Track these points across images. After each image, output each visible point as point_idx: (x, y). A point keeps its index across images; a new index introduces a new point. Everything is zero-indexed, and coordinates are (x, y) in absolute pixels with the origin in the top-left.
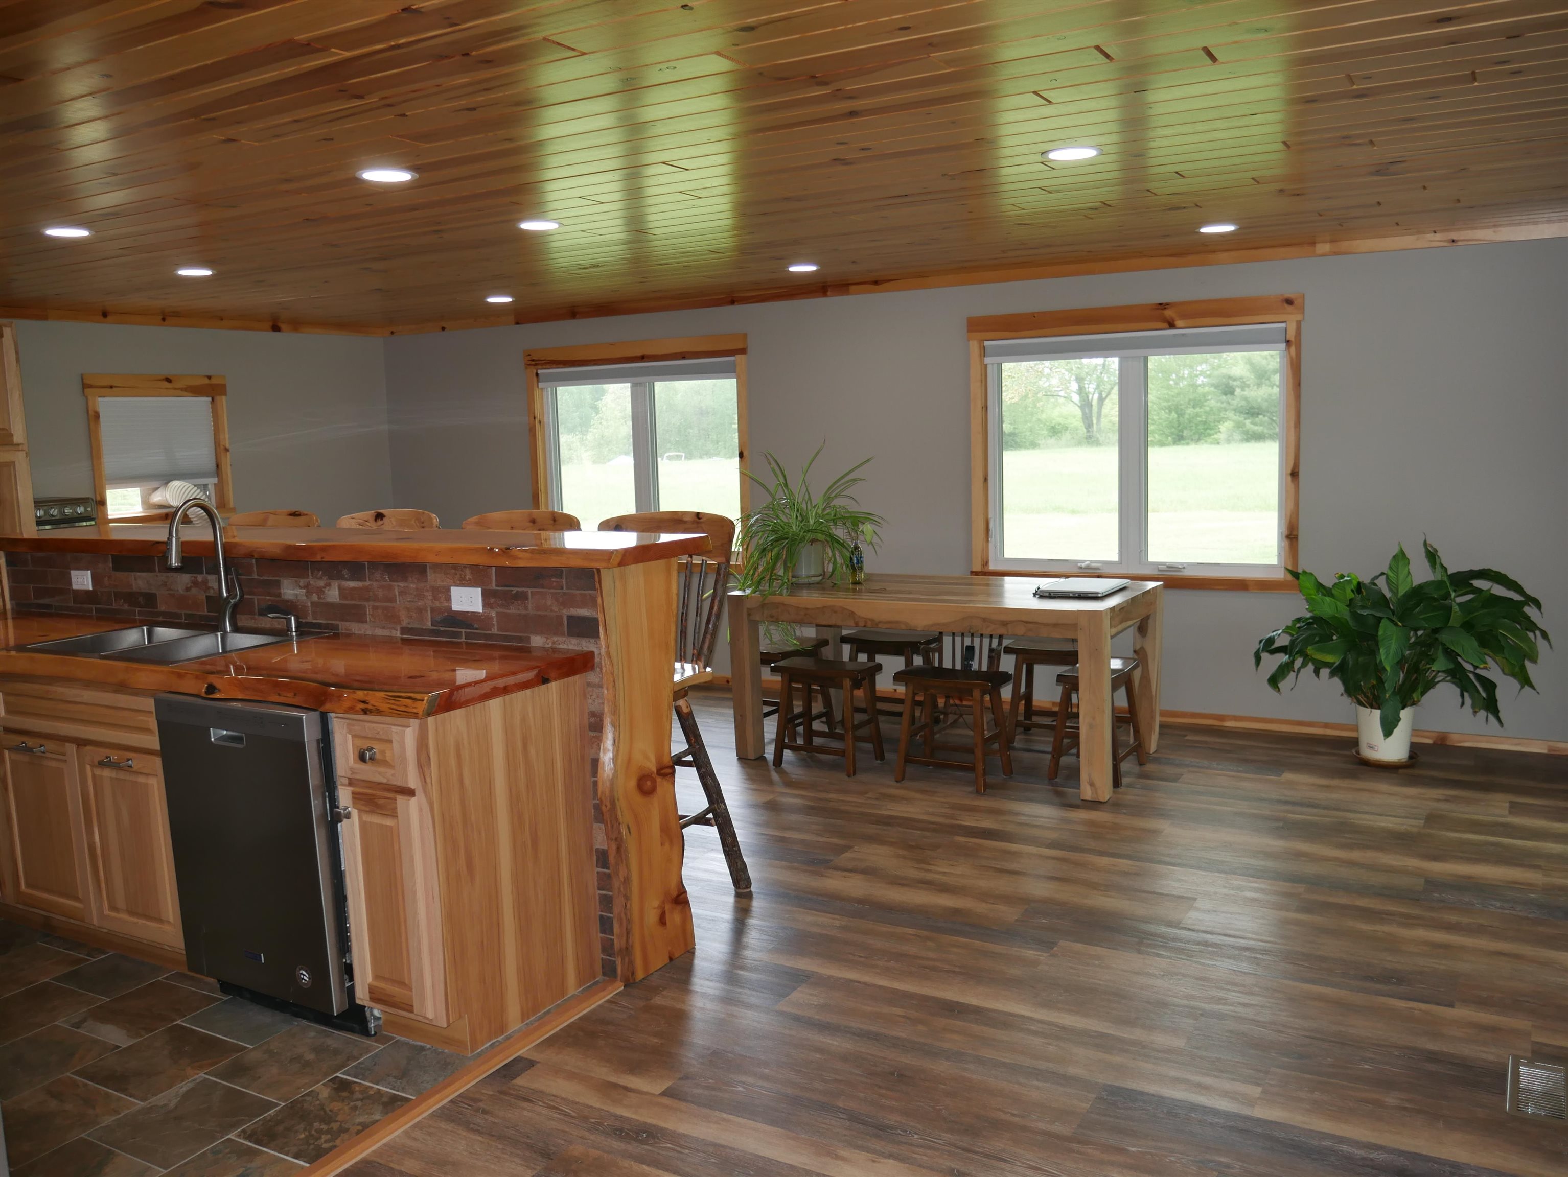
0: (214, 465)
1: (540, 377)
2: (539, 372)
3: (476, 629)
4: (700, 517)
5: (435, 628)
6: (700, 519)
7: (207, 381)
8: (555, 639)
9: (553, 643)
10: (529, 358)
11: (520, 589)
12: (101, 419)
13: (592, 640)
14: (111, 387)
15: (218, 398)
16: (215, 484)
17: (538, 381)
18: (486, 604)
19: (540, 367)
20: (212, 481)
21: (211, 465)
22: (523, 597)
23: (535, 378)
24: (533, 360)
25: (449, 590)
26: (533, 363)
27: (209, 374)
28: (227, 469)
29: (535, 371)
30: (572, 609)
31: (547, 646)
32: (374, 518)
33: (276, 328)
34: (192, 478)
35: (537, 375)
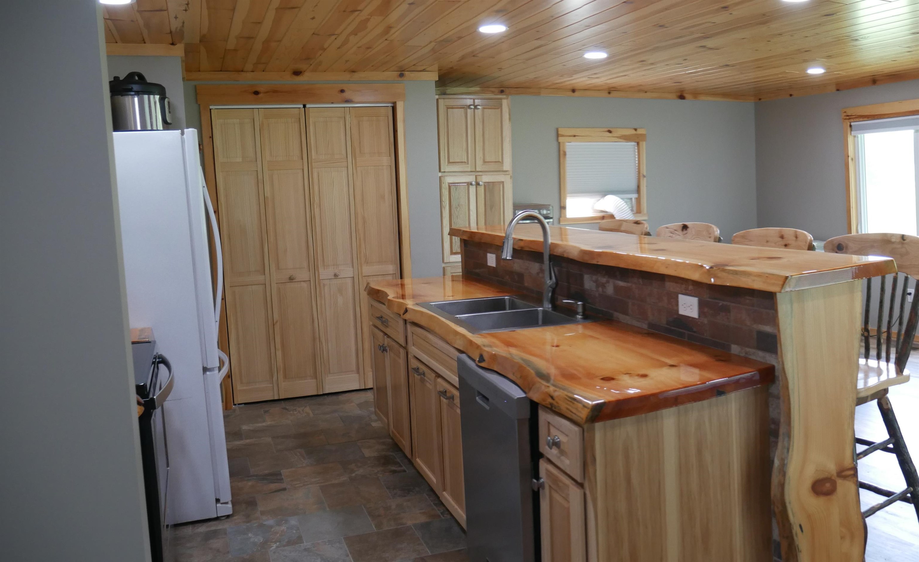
0: (636, 186)
1: (853, 127)
2: (852, 124)
3: (695, 332)
4: (905, 238)
5: (668, 326)
6: (904, 240)
7: (634, 132)
8: (748, 350)
9: (746, 353)
10: (845, 114)
11: (725, 303)
12: (567, 156)
13: (774, 356)
14: (575, 136)
15: (641, 143)
16: (636, 198)
17: (851, 130)
18: (701, 312)
19: (852, 120)
20: (634, 196)
21: (633, 185)
22: (726, 310)
23: (849, 128)
24: (848, 116)
25: (677, 297)
26: (848, 117)
27: (635, 127)
28: (644, 189)
29: (849, 124)
30: (760, 325)
31: (741, 355)
32: (681, 228)
33: (682, 97)
34: (622, 194)
35: (851, 126)
